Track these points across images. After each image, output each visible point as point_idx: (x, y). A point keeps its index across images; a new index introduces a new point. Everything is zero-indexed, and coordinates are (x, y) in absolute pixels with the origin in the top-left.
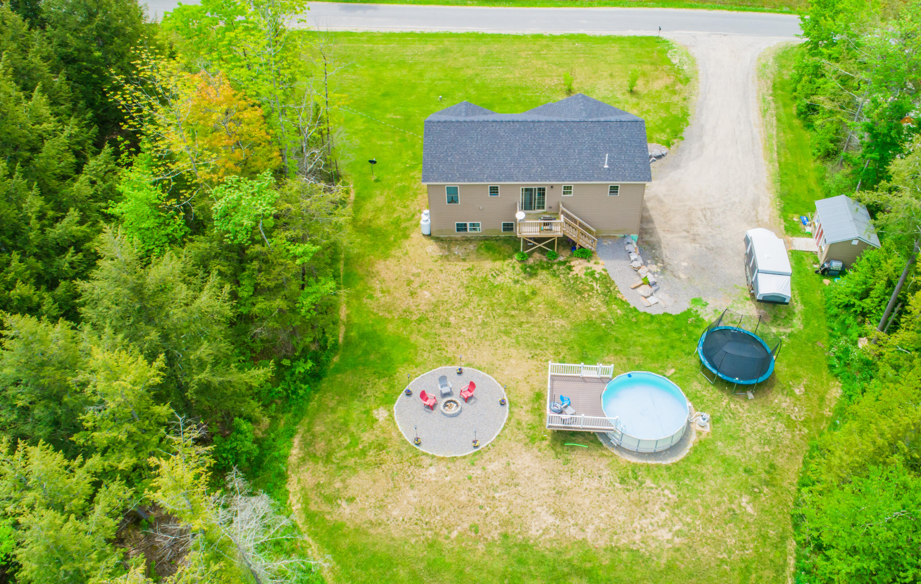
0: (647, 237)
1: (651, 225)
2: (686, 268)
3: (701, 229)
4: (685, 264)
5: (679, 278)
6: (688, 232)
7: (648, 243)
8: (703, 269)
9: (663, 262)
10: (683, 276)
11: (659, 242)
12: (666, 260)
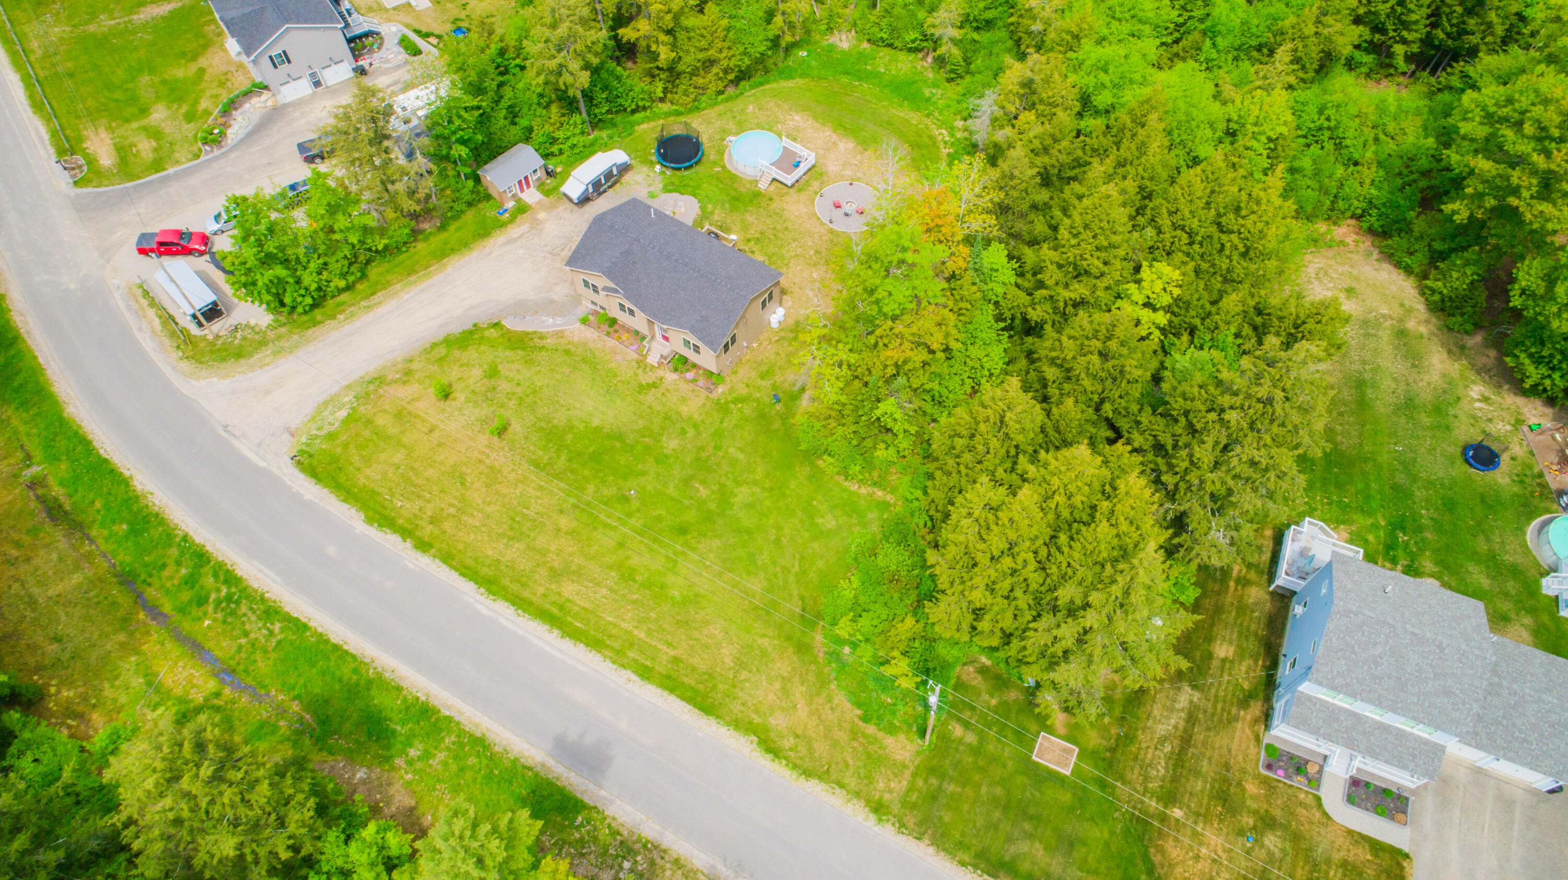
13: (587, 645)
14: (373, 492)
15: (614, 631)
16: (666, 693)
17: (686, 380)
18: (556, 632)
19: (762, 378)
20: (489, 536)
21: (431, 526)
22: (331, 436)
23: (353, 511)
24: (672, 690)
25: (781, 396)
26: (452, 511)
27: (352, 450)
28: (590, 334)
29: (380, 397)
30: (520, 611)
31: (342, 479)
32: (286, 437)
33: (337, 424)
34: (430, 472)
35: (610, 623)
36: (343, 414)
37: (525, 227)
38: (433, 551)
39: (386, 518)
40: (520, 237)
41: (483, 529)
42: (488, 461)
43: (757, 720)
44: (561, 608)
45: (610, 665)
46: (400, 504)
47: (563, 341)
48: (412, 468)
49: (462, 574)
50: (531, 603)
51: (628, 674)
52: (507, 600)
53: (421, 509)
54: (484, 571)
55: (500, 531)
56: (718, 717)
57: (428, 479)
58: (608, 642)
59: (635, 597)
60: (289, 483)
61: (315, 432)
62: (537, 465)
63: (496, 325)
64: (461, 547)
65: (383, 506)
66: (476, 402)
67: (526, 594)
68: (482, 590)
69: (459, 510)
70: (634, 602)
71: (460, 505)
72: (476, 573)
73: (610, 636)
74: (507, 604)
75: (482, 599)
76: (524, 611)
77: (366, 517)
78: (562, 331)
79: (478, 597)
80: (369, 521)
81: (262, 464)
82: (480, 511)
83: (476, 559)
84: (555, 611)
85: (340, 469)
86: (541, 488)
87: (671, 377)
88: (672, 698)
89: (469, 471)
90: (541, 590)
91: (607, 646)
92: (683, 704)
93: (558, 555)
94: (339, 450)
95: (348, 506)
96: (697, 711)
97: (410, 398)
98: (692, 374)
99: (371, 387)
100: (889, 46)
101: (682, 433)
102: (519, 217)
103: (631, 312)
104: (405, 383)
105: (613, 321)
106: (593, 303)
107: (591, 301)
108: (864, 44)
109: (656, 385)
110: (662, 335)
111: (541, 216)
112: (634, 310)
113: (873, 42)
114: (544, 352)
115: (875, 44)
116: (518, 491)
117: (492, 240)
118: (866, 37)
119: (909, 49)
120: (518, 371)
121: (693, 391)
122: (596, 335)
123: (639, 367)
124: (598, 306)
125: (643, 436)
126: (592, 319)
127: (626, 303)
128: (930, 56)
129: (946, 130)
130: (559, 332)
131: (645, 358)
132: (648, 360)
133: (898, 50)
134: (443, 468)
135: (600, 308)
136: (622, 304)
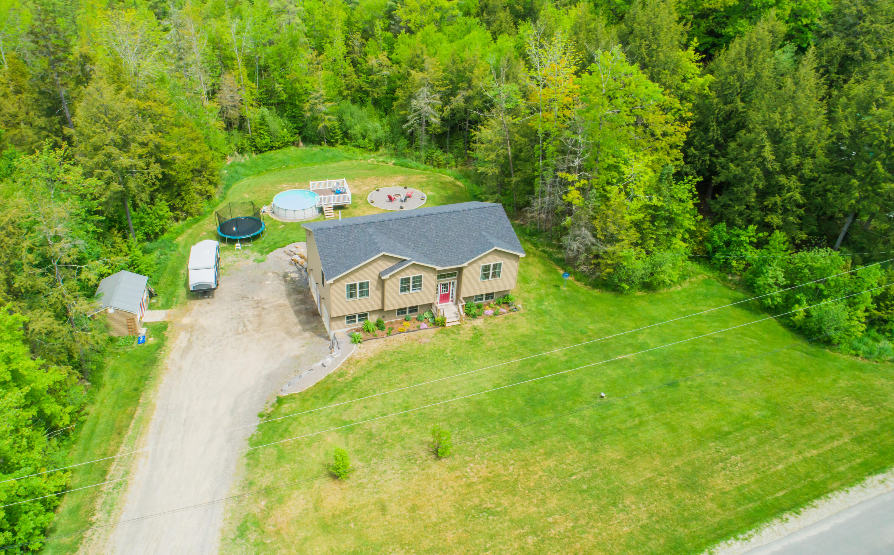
0: (300, 297)
1: (297, 308)
2: (267, 280)
3: (250, 313)
4: (268, 282)
5: (273, 273)
6: (263, 309)
7: (300, 292)
8: (253, 282)
9: (286, 281)
10: (271, 274)
11: (289, 295)
12: (283, 283)
17: (488, 317)
20: (596, 521)
26: (531, 540)
29: (277, 533)
34: (450, 536)
37: (183, 335)
41: (582, 522)
42: (475, 480)
47: (363, 363)
55: (595, 509)
57: (459, 543)
59: (753, 439)
62: (512, 445)
63: (280, 401)
66: (375, 455)
69: (535, 534)
71: (528, 529)
82: (549, 513)
86: (549, 454)
89: (476, 501)
97: (311, 506)
98: (489, 311)
99: (253, 536)
100: (271, 148)
101: (551, 344)
102: (166, 333)
103: (418, 282)
104: (281, 501)
105: (379, 325)
106: (351, 318)
107: (348, 318)
108: (254, 155)
109: (478, 334)
110: (441, 295)
111: (186, 321)
112: (421, 277)
113: (259, 151)
114: (363, 382)
115: (261, 152)
116: (540, 473)
117: (166, 361)
118: (253, 149)
119: (286, 144)
120: (366, 407)
121: (506, 318)
122: (381, 341)
123: (448, 335)
124: (357, 319)
125: (532, 365)
126: (361, 335)
127: (411, 274)
128: (301, 144)
129: (372, 159)
130: (349, 362)
131: (443, 326)
132: (447, 325)
133: (279, 148)
134: (453, 521)
135: (359, 320)
136: (405, 279)
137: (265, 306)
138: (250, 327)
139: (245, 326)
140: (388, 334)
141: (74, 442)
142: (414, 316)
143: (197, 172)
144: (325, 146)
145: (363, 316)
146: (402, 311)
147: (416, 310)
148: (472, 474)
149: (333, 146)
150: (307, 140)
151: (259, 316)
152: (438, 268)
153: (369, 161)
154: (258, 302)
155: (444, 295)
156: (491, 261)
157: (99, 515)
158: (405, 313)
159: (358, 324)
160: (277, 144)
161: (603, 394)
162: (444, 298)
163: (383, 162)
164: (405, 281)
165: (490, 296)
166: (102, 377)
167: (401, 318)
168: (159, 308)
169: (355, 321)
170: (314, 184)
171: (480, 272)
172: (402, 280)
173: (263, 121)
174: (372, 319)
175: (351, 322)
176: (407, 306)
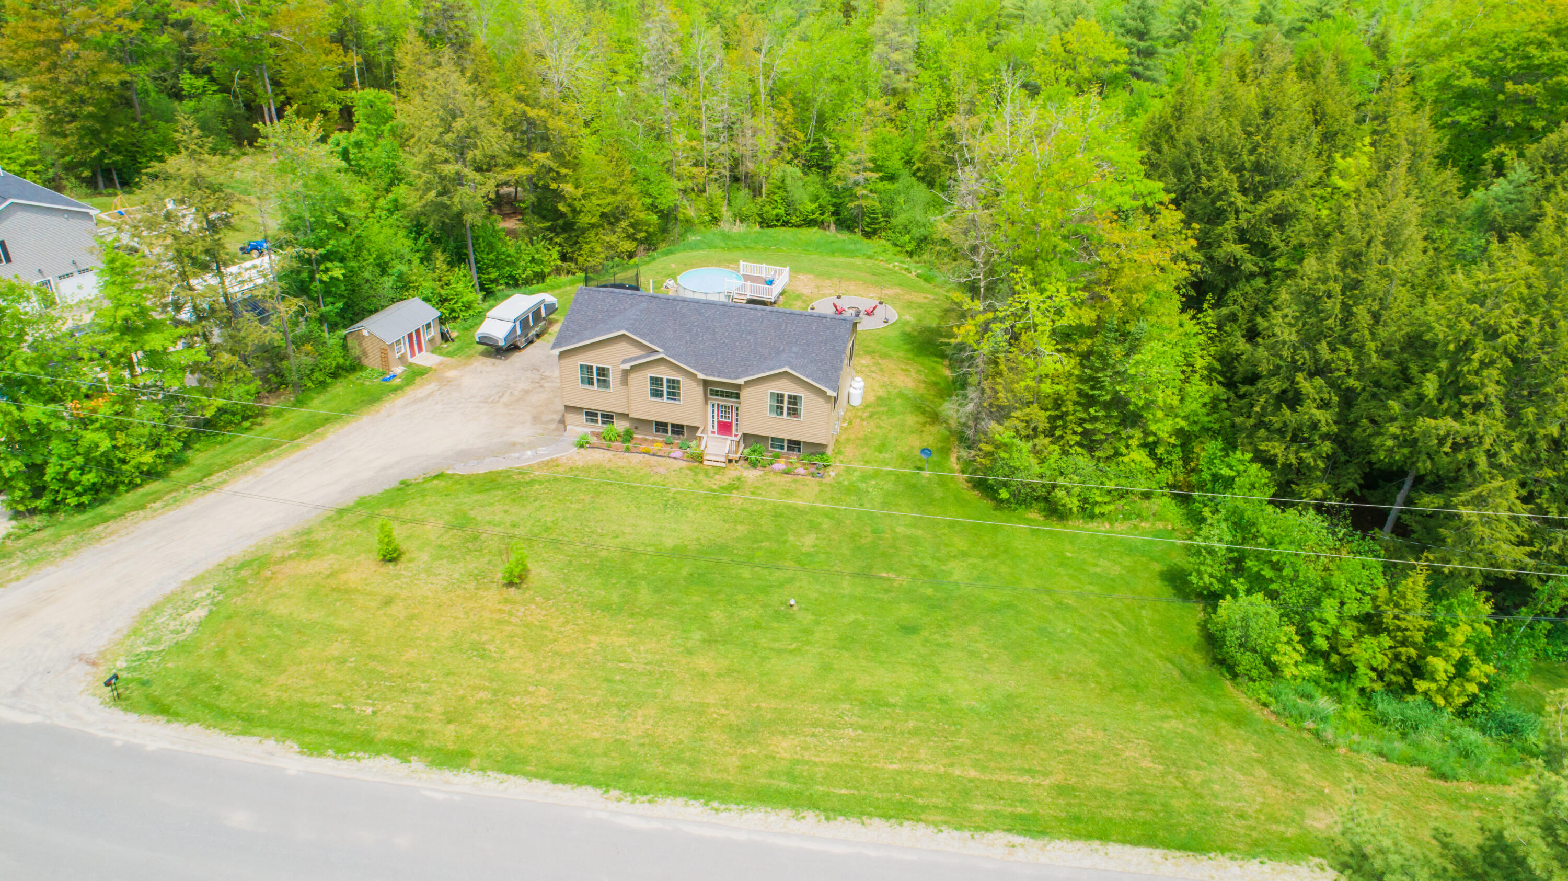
3: (522, 386)
6: (541, 386)
13: (887, 817)
14: (303, 704)
15: (917, 782)
16: (1096, 844)
17: (774, 472)
18: (810, 815)
19: (881, 452)
20: (577, 712)
21: (451, 727)
22: (182, 648)
23: (270, 744)
24: (1103, 836)
25: (919, 464)
26: (484, 695)
27: (233, 657)
28: (597, 456)
29: (268, 580)
30: (715, 804)
31: (225, 701)
32: (79, 670)
33: (189, 630)
34: (411, 654)
35: (899, 772)
36: (200, 613)
37: (432, 386)
38: (474, 762)
39: (347, 737)
40: (429, 395)
41: (560, 706)
42: (515, 620)
43: (1291, 832)
44: (791, 776)
45: (956, 834)
46: (369, 710)
47: (561, 469)
48: (372, 657)
49: (556, 780)
50: (728, 786)
51: (999, 839)
52: (675, 794)
53: (417, 707)
54: (599, 764)
55: (595, 700)
56: (1223, 850)
57: (411, 664)
58: (920, 801)
59: (911, 724)
60: (102, 734)
61: (144, 649)
62: (607, 608)
63: (438, 476)
64: (531, 740)
65: (334, 722)
66: (451, 557)
67: (708, 774)
68: (615, 793)
69: (495, 692)
70: (915, 732)
71: (495, 685)
72: (586, 771)
73: (916, 792)
74: (680, 801)
75: (625, 806)
76: (723, 800)
77: (302, 745)
78: (552, 460)
79: (612, 806)
80: (313, 750)
81: (37, 719)
82: (540, 683)
83: (573, 751)
84: (784, 785)
85: (218, 688)
86: (632, 633)
87: (751, 475)
88: (1114, 849)
89: (485, 638)
90: (733, 762)
91: (924, 808)
92: (1143, 850)
93: (726, 707)
94: (206, 664)
95: (256, 739)
96: (1178, 854)
97: (328, 572)
98: (781, 465)
99: (244, 573)
100: (786, 224)
101: (814, 527)
102: (418, 379)
103: (674, 390)
104: (309, 557)
105: (628, 437)
106: (591, 415)
107: (587, 413)
108: (757, 228)
109: (736, 486)
110: (719, 422)
111: (451, 374)
112: (678, 382)
113: (765, 223)
114: (537, 486)
115: (769, 226)
116: (592, 645)
117: (387, 405)
118: (759, 219)
119: (809, 223)
120: (506, 512)
121: (795, 481)
122: (609, 454)
123: (696, 474)
124: (599, 418)
125: (757, 541)
126: (594, 440)
127: (665, 374)
128: (833, 227)
129: (898, 263)
130: (547, 463)
131: (701, 462)
132: (706, 463)
133: (798, 226)
134: (434, 644)
135: (603, 422)
136: (657, 379)
137: (546, 385)
138: (505, 399)
139: (500, 397)
140: (628, 450)
141: (221, 443)
142: (677, 440)
143: (610, 219)
144: (858, 236)
145: (608, 418)
146: (661, 427)
147: (682, 433)
148: (520, 614)
149: (870, 238)
150: (845, 223)
151: (527, 392)
152: (701, 376)
153: (891, 266)
154: (544, 378)
155: (725, 423)
156: (787, 389)
157: (158, 504)
158: (666, 431)
159: (599, 427)
160: (794, 219)
161: (792, 602)
162: (725, 428)
163: (907, 269)
164: (656, 381)
165: (794, 445)
166: (312, 399)
167: (660, 438)
168: (441, 354)
169: (597, 421)
170: (745, 267)
171: (768, 402)
172: (652, 378)
173: (782, 185)
174: (620, 426)
175: (592, 421)
176: (670, 420)
